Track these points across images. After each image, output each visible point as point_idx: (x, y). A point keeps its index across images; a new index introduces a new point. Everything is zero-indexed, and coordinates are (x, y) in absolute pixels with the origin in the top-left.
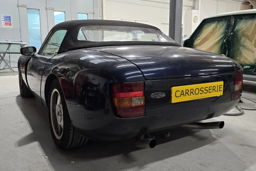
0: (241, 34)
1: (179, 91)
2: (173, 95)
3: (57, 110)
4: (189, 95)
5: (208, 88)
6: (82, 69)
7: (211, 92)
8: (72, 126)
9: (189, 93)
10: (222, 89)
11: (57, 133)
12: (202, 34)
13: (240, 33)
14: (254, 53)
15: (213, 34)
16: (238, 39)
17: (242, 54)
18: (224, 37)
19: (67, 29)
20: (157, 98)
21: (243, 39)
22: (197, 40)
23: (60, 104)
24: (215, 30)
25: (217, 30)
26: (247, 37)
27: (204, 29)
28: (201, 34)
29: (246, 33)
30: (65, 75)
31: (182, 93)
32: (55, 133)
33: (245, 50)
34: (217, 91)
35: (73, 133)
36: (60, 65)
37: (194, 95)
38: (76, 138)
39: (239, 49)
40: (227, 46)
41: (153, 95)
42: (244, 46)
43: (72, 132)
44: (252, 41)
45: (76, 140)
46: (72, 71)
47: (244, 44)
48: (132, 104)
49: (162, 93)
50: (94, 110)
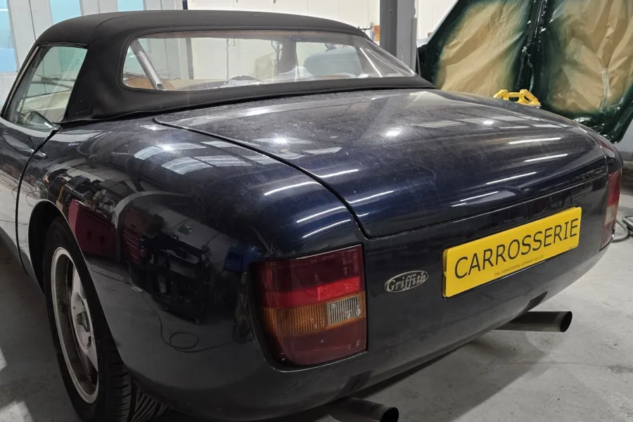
0: (568, 31)
1: (466, 258)
2: (449, 274)
3: (74, 308)
4: (492, 265)
5: (544, 232)
6: (140, 189)
7: (550, 244)
8: (126, 374)
9: (493, 260)
10: (577, 231)
11: (82, 378)
12: (462, 30)
13: (565, 29)
14: (601, 82)
15: (491, 31)
16: (559, 45)
17: (570, 86)
18: (523, 40)
19: (85, 47)
20: (404, 290)
21: (572, 45)
22: (448, 48)
23: (80, 295)
24: (496, 20)
25: (501, 21)
26: (584, 39)
27: (466, 17)
28: (459, 30)
29: (582, 28)
30: (90, 198)
31: (475, 263)
32: (75, 380)
33: (577, 74)
34: (566, 238)
35: (133, 394)
36: (73, 167)
37: (505, 260)
38: (144, 405)
39: (561, 71)
40: (531, 66)
41: (392, 283)
42: (575, 64)
43: (127, 391)
44: (594, 51)
45: (144, 410)
46: (109, 191)
47: (575, 57)
48: (326, 322)
49: (419, 274)
50: (198, 321)
